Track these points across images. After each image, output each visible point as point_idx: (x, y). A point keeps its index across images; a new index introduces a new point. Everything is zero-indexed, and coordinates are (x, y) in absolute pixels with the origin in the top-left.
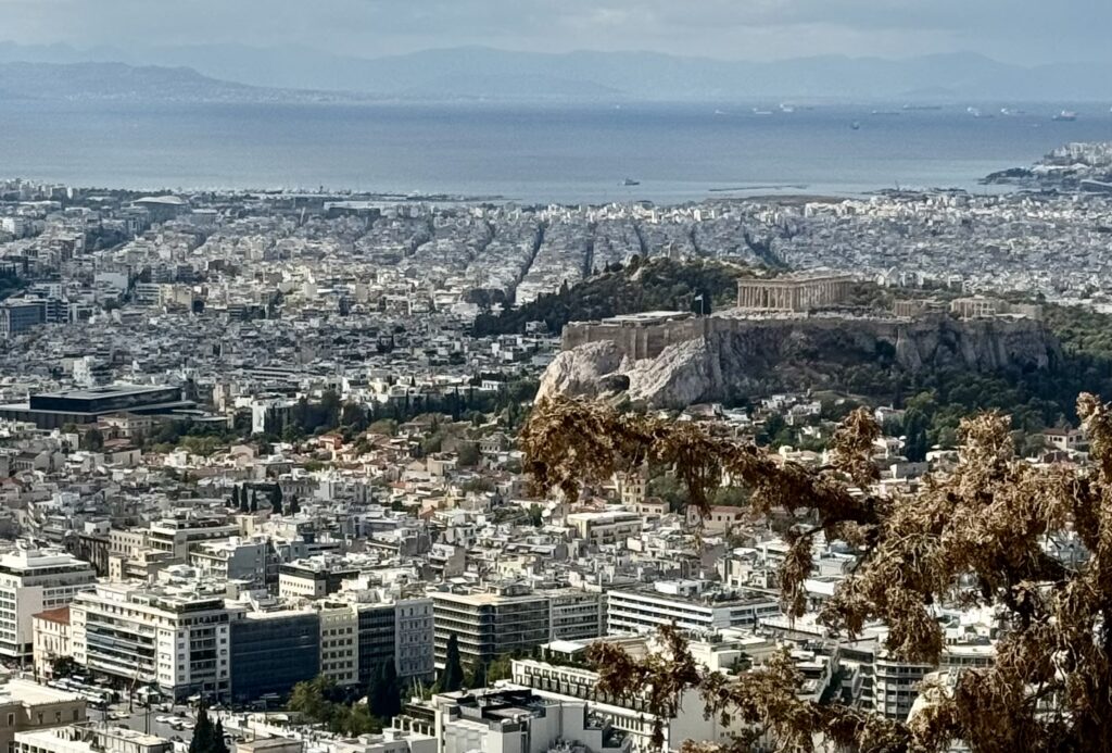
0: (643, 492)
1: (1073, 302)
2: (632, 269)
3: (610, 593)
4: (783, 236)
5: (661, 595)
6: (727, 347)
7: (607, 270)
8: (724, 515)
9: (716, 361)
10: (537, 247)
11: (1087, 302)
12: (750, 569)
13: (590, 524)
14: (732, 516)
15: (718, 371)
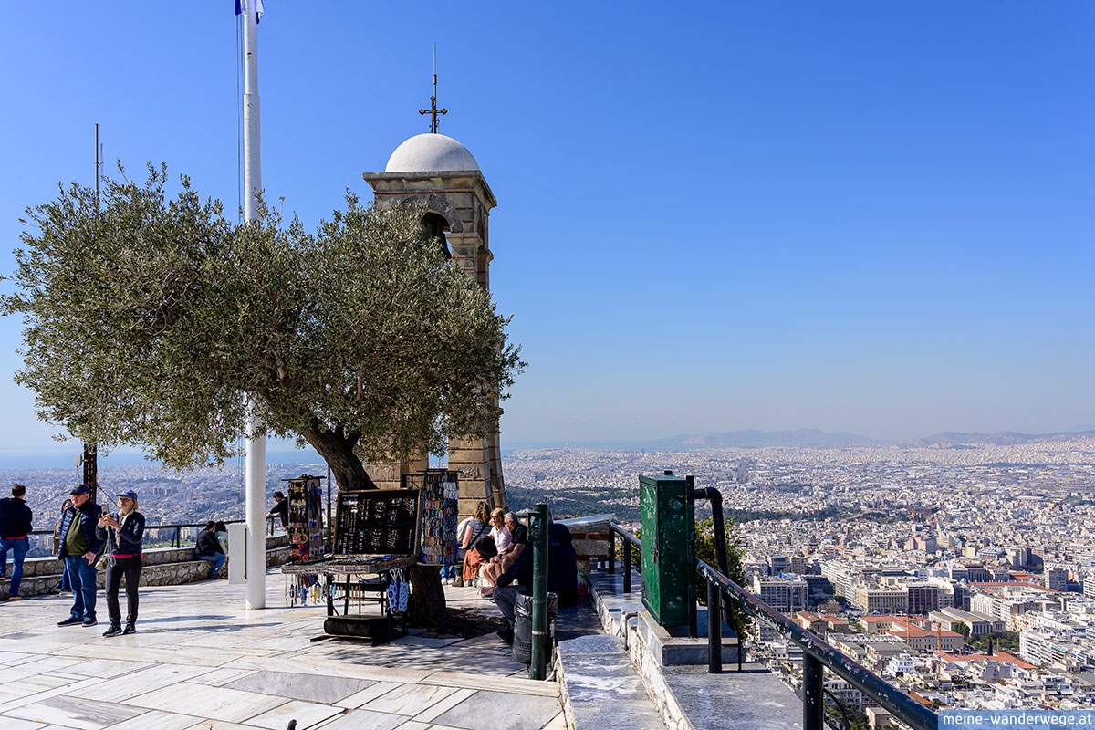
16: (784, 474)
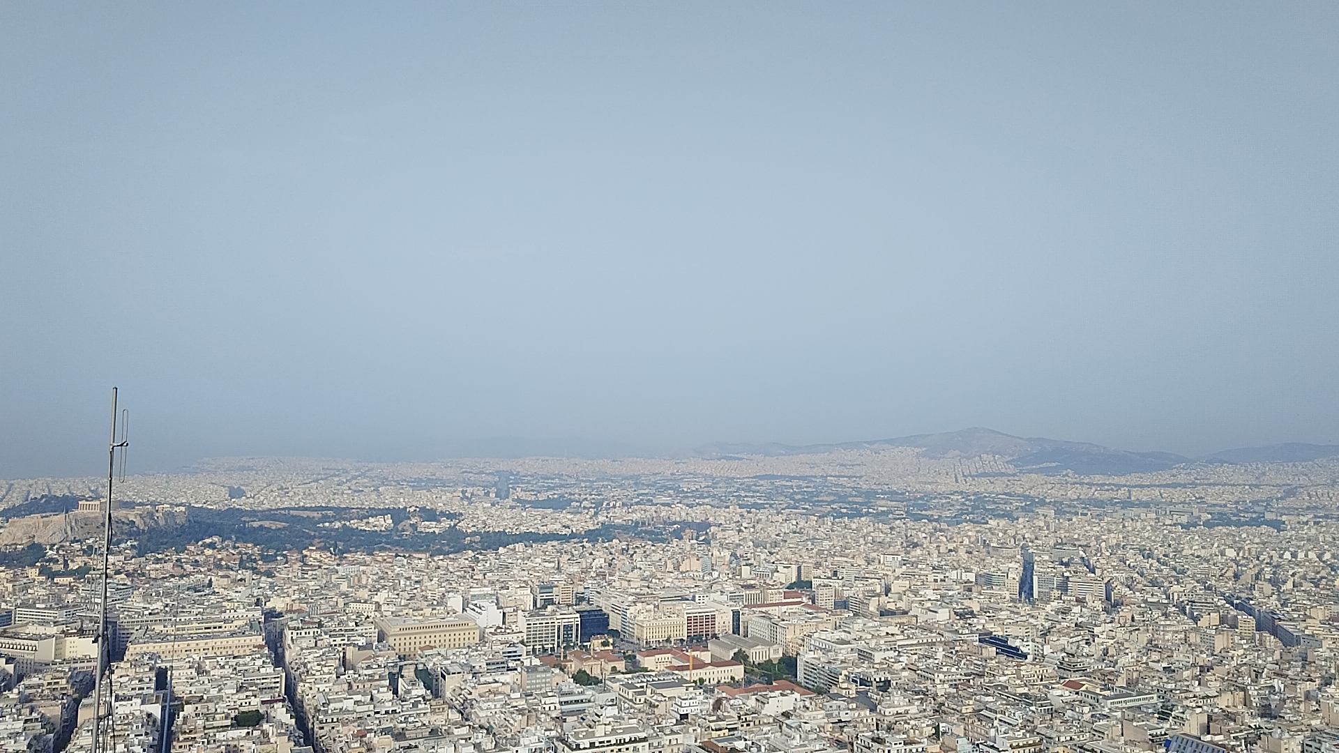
0: (38, 573)
1: (200, 505)
2: (41, 499)
3: (17, 609)
4: (102, 487)
5: (38, 608)
6: (73, 524)
7: (32, 499)
8: (69, 579)
9: (69, 528)
10: (7, 493)
11: (205, 505)
12: (75, 596)
13: (13, 586)
14: (72, 579)
15: (69, 532)
16: (550, 488)
